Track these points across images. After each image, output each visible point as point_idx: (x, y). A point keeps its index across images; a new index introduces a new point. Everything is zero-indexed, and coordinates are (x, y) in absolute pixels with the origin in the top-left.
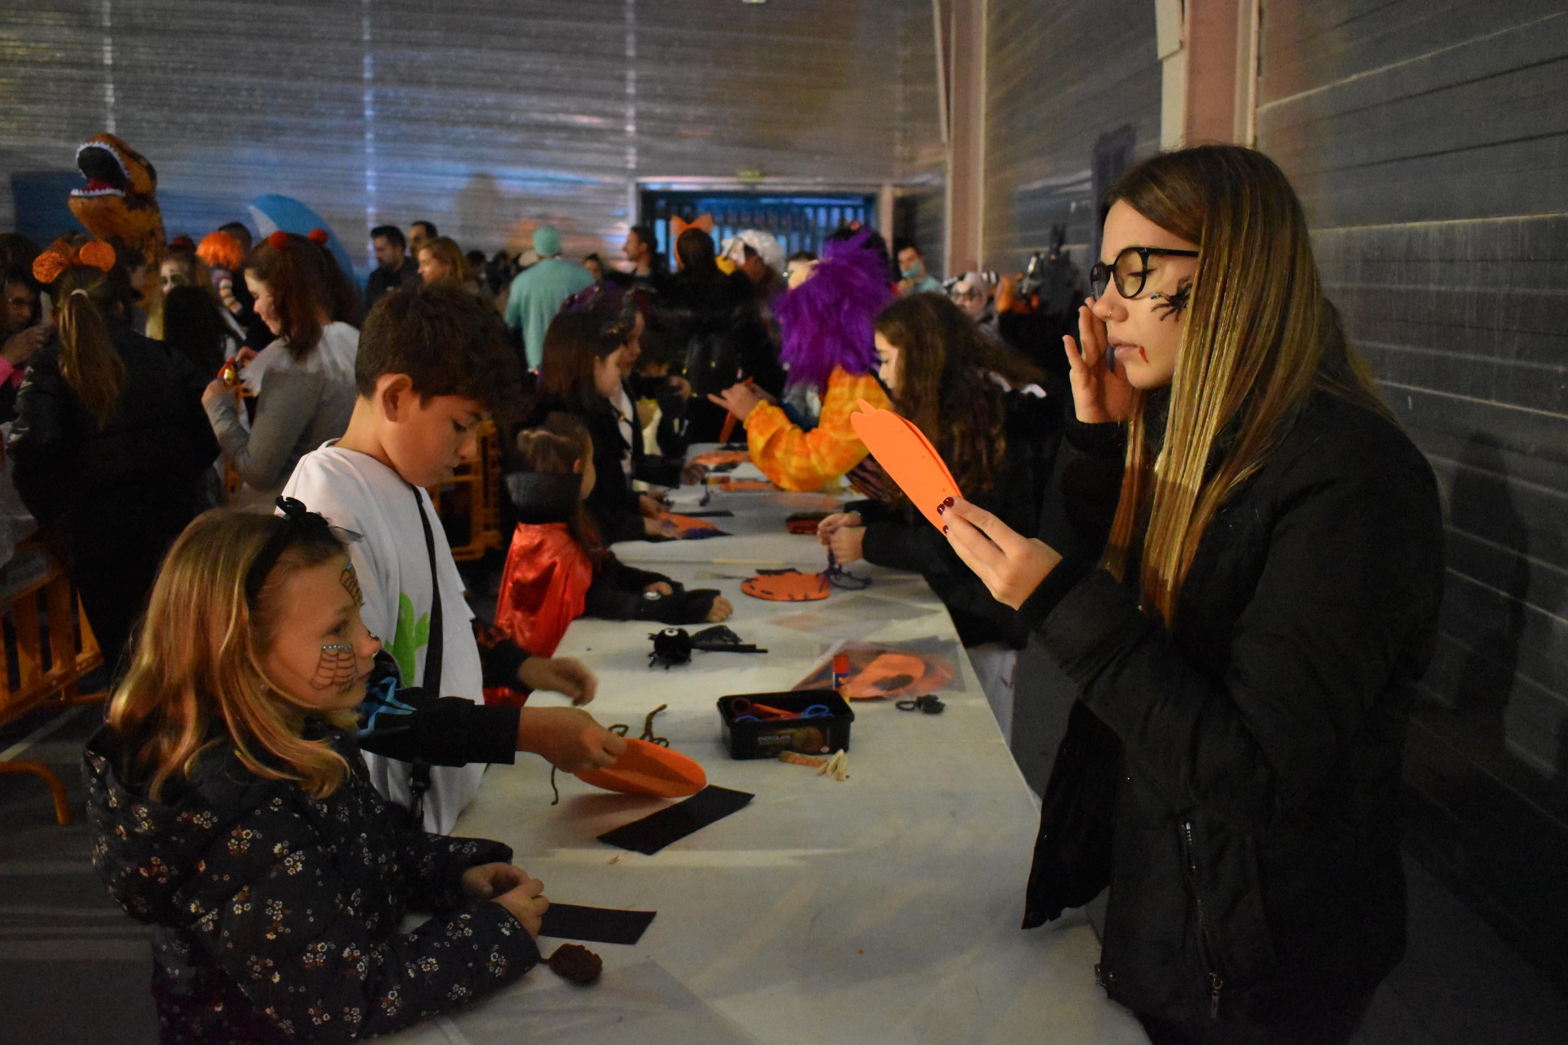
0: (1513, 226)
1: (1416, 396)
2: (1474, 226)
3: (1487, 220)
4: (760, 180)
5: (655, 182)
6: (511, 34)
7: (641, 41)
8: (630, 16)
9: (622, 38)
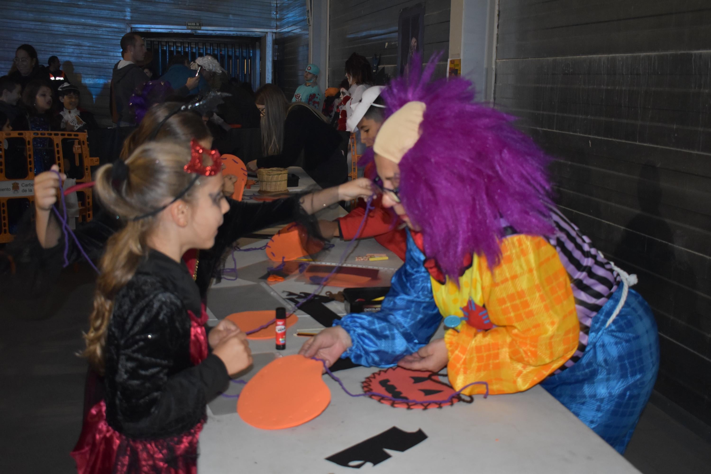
0: (649, 57)
1: (593, 140)
2: (627, 58)
3: (635, 54)
4: (199, 28)
5: (141, 27)
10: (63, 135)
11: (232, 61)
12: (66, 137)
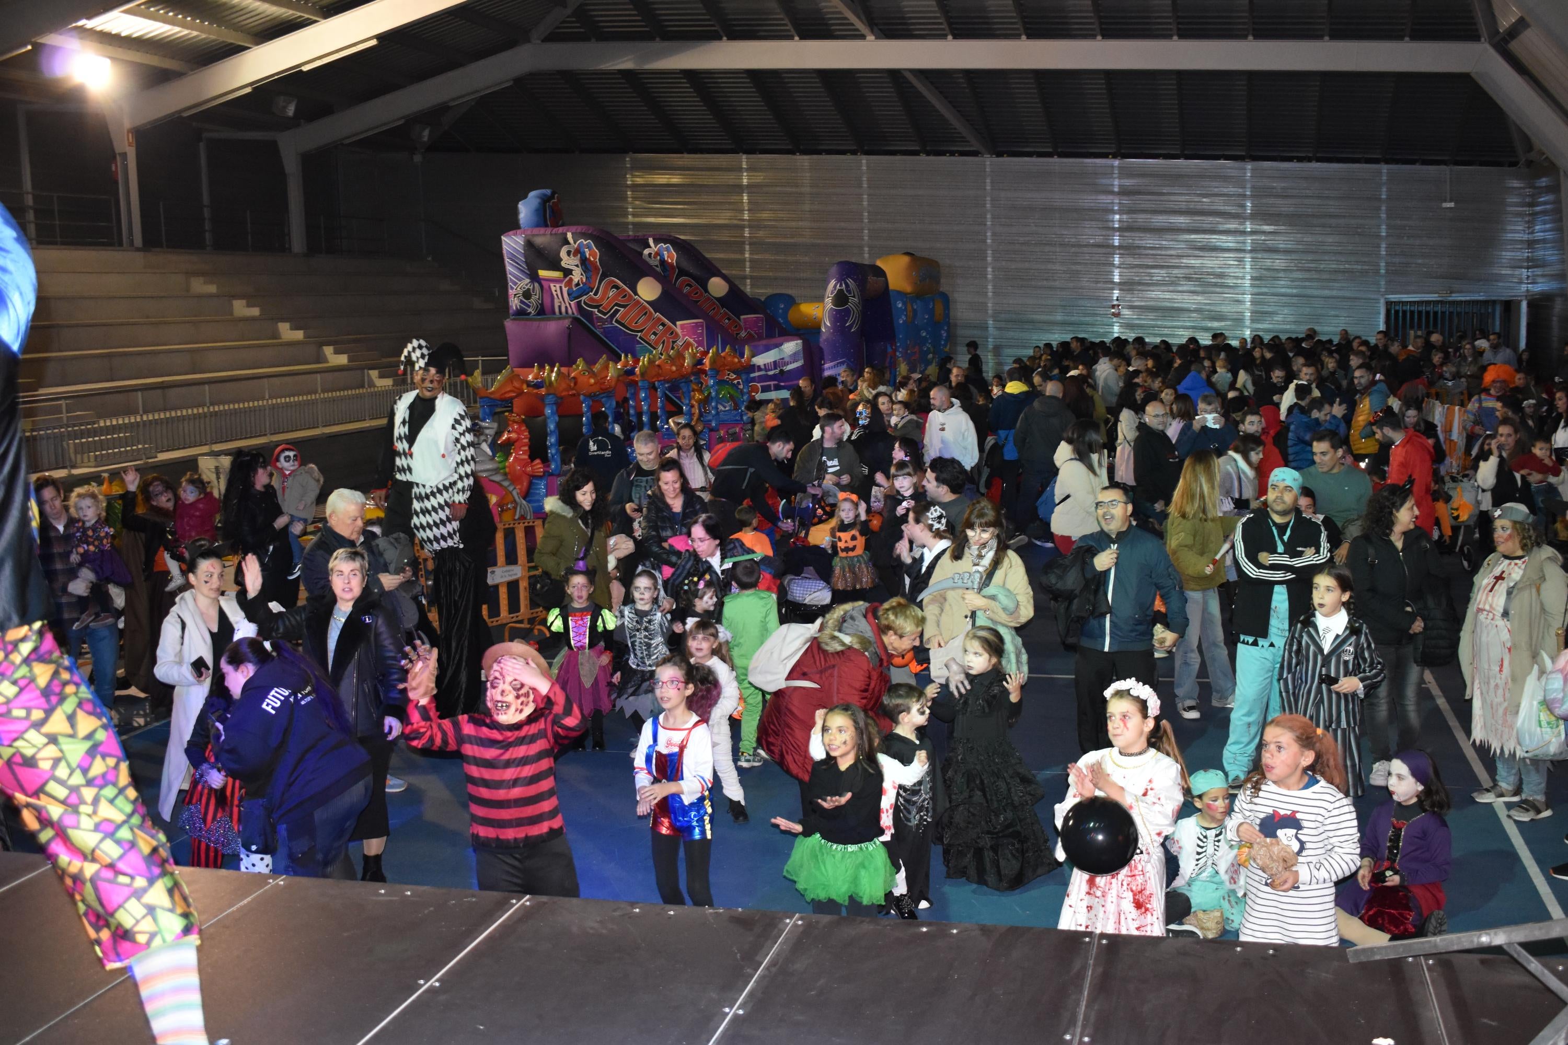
4: (1450, 295)
5: (1393, 297)
6: (1323, 226)
7: (1389, 227)
8: (1384, 216)
9: (1379, 226)
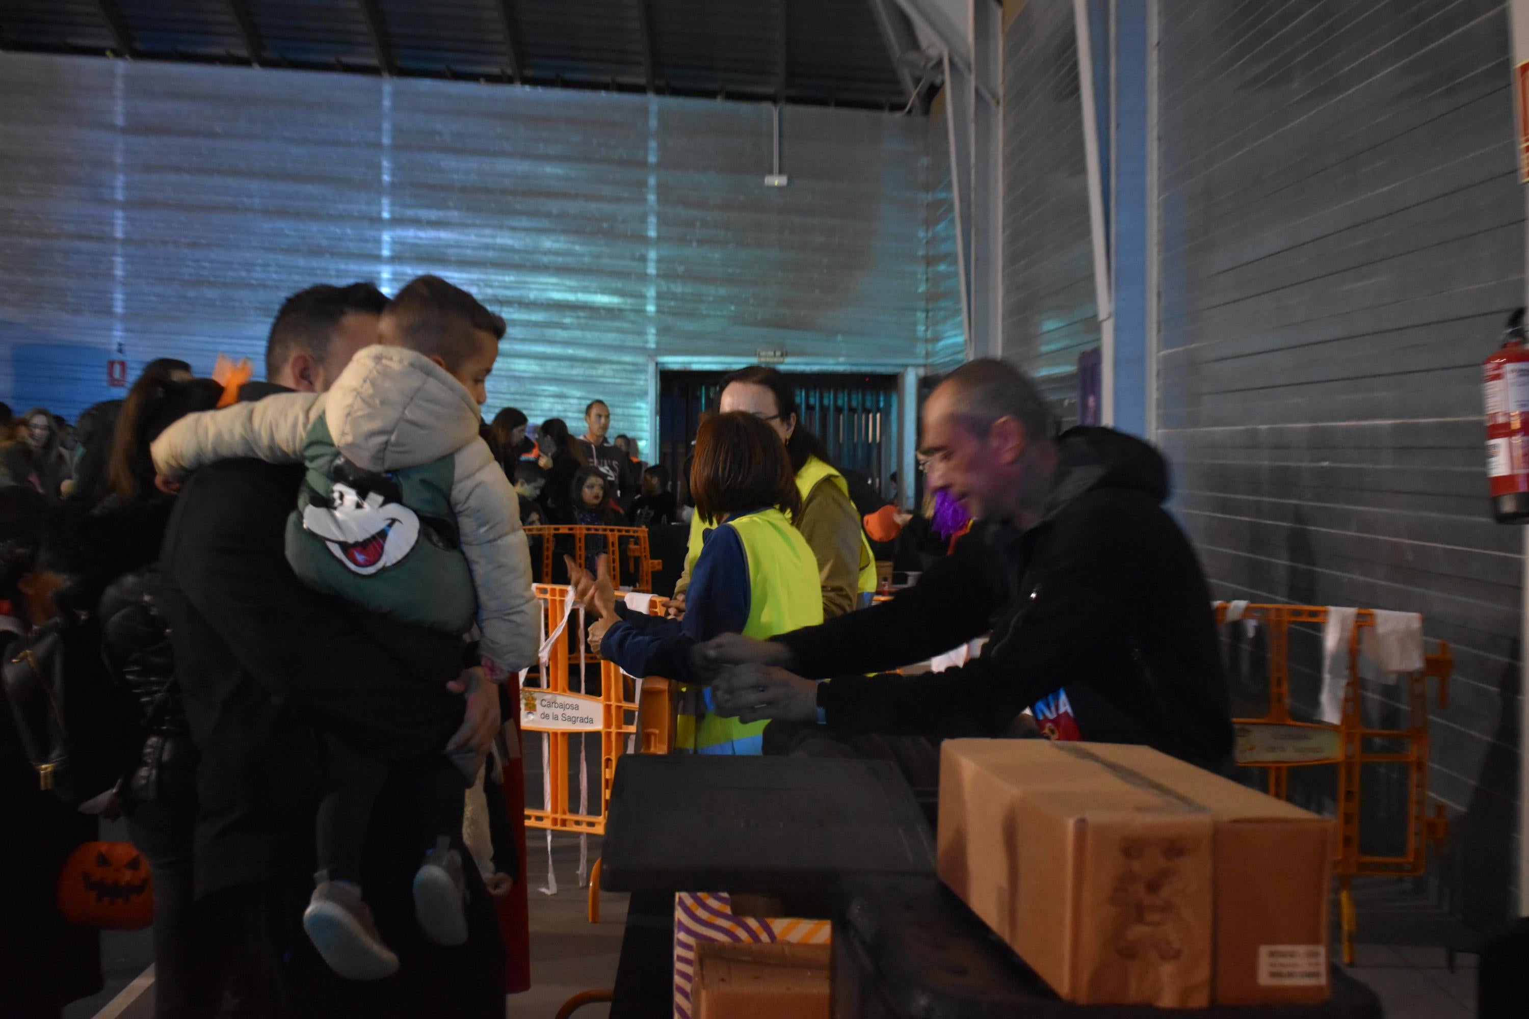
4: (781, 360)
5: (675, 362)
6: (532, 214)
7: (663, 221)
8: (652, 197)
9: (643, 219)
10: (619, 531)
11: (844, 417)
12: (624, 533)
